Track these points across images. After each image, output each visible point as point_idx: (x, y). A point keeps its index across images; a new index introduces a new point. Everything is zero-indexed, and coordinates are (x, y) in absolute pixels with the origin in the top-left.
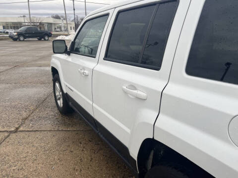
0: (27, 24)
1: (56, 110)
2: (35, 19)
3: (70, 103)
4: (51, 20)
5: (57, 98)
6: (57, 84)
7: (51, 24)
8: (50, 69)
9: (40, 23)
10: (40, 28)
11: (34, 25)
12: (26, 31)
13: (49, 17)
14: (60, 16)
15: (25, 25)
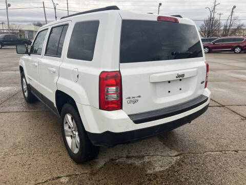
0: (5, 31)
1: (24, 100)
2: (14, 26)
3: (32, 92)
4: (32, 28)
5: (25, 91)
6: (24, 80)
7: (32, 31)
8: (19, 68)
9: (20, 31)
10: (20, 36)
11: (13, 33)
12: (4, 38)
13: (30, 25)
14: (42, 23)
15: (4, 33)
